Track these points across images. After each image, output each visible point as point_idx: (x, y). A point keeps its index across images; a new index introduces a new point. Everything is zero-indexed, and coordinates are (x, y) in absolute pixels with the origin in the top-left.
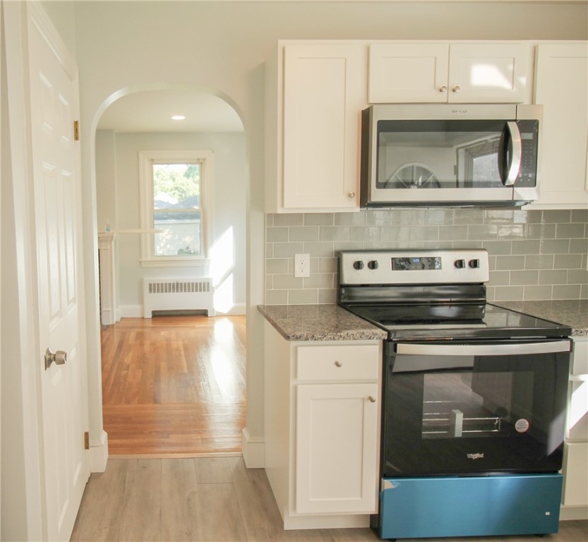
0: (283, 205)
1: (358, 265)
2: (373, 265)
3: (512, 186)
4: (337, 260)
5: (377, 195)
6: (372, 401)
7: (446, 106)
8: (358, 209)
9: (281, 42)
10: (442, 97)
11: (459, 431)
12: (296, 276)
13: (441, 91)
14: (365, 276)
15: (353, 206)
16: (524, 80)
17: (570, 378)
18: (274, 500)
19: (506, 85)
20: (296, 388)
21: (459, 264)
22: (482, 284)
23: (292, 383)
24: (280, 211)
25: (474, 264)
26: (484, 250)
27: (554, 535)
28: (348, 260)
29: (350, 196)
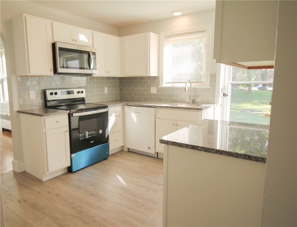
0: (29, 72)
1: (51, 94)
2: (56, 93)
3: (92, 70)
4: (44, 93)
5: (60, 70)
6: (68, 132)
7: (74, 45)
8: (53, 75)
9: (24, 15)
10: (73, 42)
11: (87, 137)
12: (30, 99)
13: (73, 40)
14: (54, 97)
15: (52, 73)
16: (91, 41)
17: (109, 118)
18: (35, 177)
19: (87, 41)
20: (45, 132)
21: (78, 92)
22: (84, 98)
23: (44, 131)
24: (29, 74)
25: (82, 92)
26: (83, 88)
27: (108, 158)
28: (48, 92)
29: (51, 70)
